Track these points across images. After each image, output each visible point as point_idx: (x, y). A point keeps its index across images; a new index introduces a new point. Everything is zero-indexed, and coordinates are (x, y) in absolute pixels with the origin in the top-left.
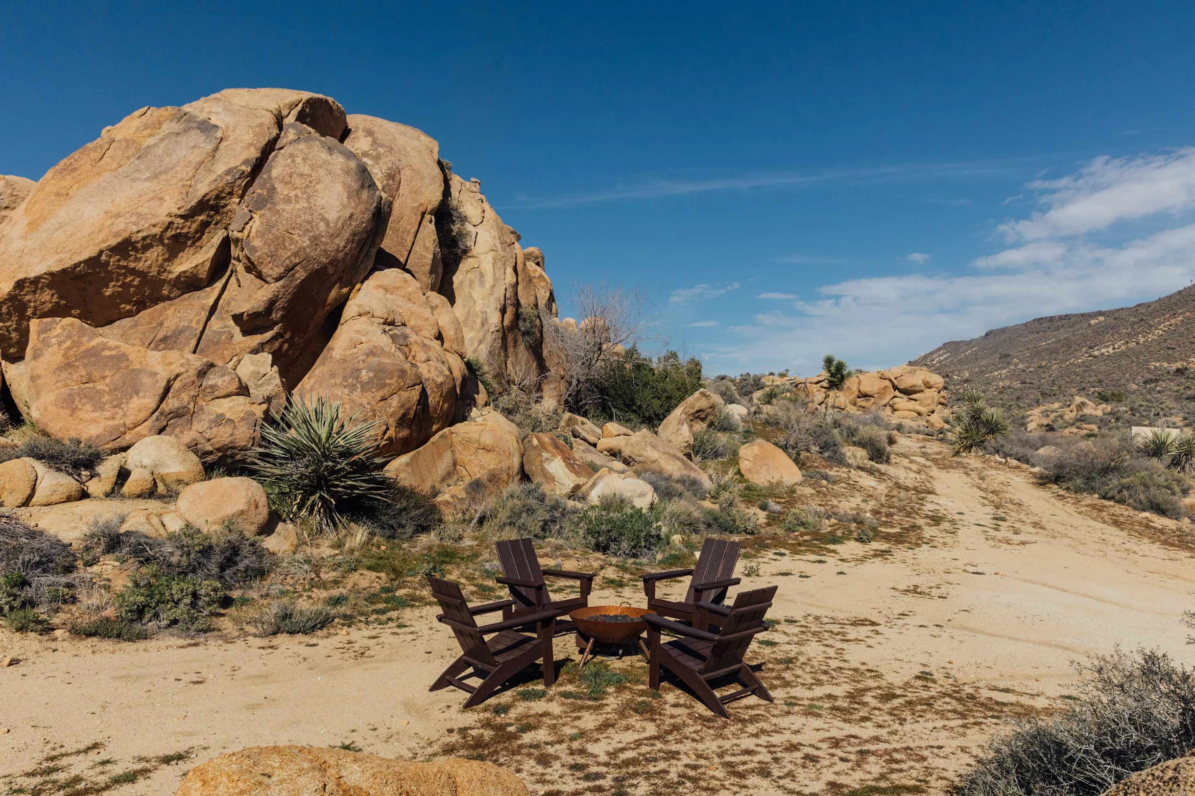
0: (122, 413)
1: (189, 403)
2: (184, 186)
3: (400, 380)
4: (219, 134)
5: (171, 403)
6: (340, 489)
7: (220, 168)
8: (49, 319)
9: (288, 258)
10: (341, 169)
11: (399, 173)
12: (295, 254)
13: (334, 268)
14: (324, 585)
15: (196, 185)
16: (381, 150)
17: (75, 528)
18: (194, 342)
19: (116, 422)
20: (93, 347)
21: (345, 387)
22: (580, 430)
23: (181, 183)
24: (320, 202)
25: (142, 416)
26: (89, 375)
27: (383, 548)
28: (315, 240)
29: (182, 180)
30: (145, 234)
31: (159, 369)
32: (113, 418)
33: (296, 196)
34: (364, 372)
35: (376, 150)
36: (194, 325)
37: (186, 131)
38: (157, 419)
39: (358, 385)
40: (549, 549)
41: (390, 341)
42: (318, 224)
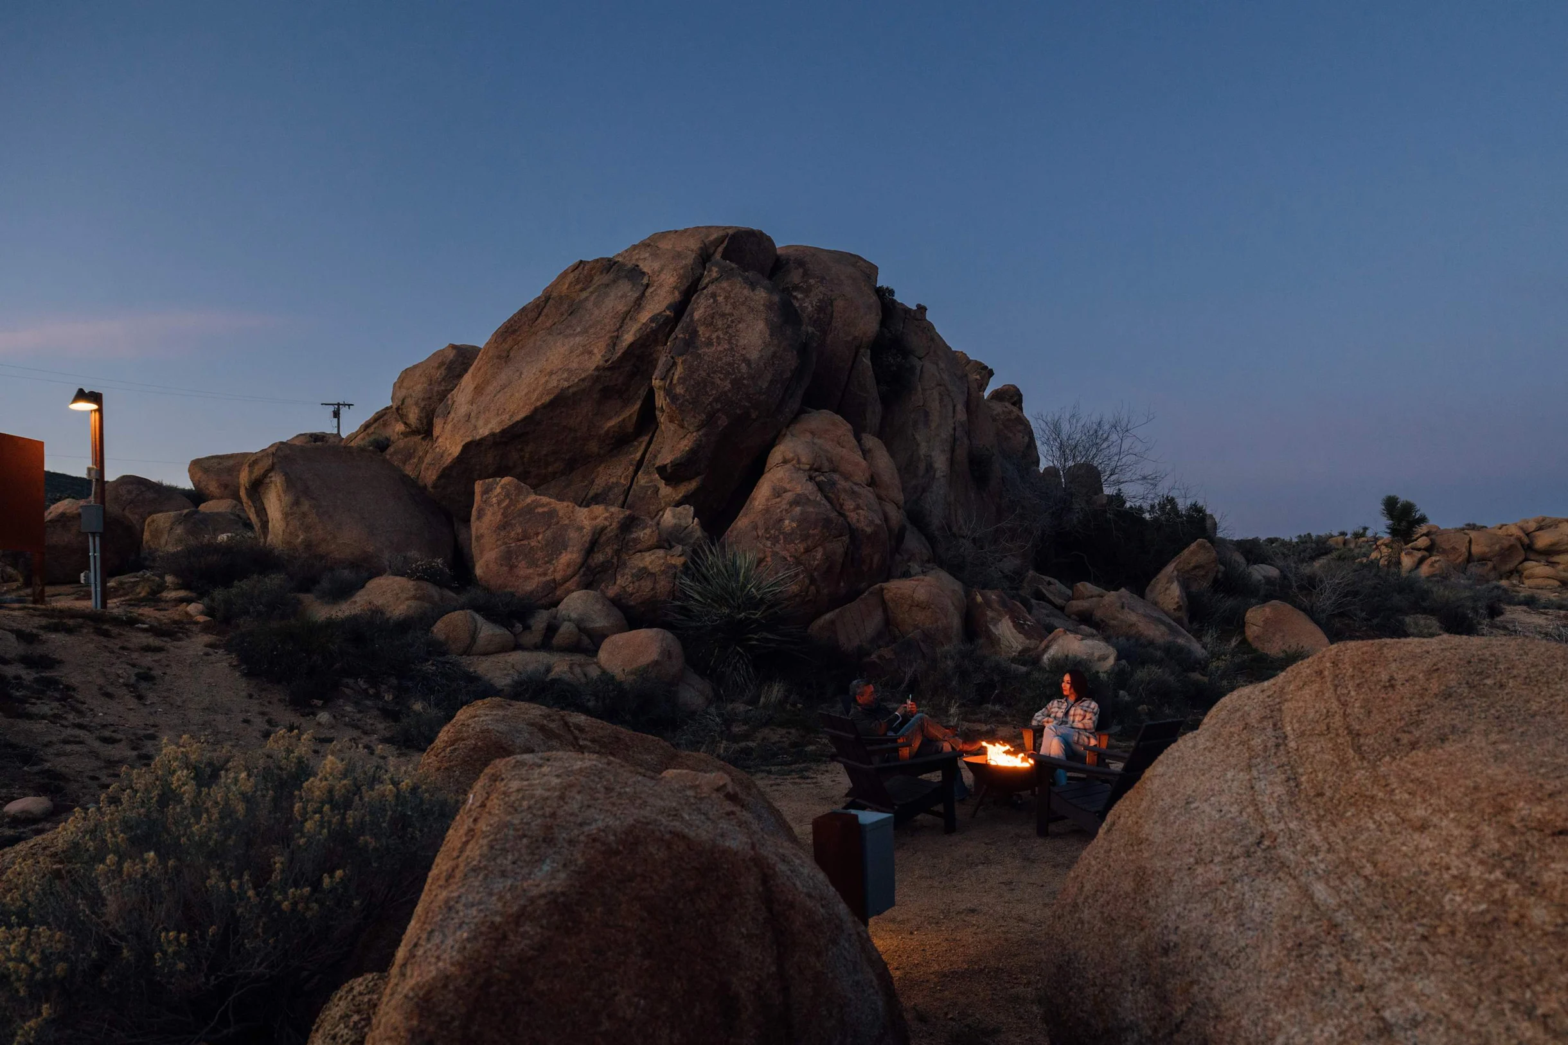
0: (552, 569)
1: (612, 558)
2: (611, 337)
3: (825, 531)
4: (645, 281)
5: (599, 558)
6: (755, 643)
7: (645, 317)
8: (491, 480)
9: (710, 404)
10: (763, 305)
11: (831, 304)
12: (717, 400)
13: (757, 413)
14: (735, 739)
15: (622, 336)
16: (812, 281)
17: (508, 675)
18: (622, 498)
19: (548, 578)
20: (528, 504)
21: (767, 539)
22: (1044, 591)
23: (609, 335)
24: (742, 342)
25: (570, 571)
26: (524, 531)
27: (800, 706)
28: (737, 383)
29: (609, 332)
30: (575, 389)
31: (586, 522)
32: (545, 574)
33: (718, 337)
34: (787, 522)
35: (806, 282)
36: (622, 481)
37: (614, 281)
38: (584, 574)
39: (781, 537)
40: (983, 716)
41: (816, 488)
42: (739, 365)
